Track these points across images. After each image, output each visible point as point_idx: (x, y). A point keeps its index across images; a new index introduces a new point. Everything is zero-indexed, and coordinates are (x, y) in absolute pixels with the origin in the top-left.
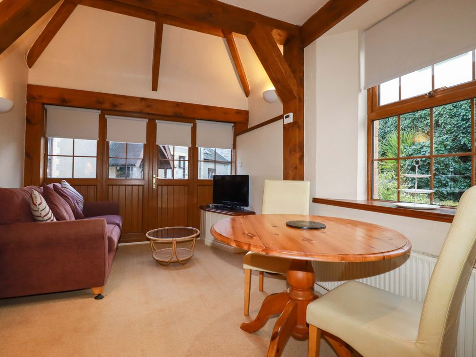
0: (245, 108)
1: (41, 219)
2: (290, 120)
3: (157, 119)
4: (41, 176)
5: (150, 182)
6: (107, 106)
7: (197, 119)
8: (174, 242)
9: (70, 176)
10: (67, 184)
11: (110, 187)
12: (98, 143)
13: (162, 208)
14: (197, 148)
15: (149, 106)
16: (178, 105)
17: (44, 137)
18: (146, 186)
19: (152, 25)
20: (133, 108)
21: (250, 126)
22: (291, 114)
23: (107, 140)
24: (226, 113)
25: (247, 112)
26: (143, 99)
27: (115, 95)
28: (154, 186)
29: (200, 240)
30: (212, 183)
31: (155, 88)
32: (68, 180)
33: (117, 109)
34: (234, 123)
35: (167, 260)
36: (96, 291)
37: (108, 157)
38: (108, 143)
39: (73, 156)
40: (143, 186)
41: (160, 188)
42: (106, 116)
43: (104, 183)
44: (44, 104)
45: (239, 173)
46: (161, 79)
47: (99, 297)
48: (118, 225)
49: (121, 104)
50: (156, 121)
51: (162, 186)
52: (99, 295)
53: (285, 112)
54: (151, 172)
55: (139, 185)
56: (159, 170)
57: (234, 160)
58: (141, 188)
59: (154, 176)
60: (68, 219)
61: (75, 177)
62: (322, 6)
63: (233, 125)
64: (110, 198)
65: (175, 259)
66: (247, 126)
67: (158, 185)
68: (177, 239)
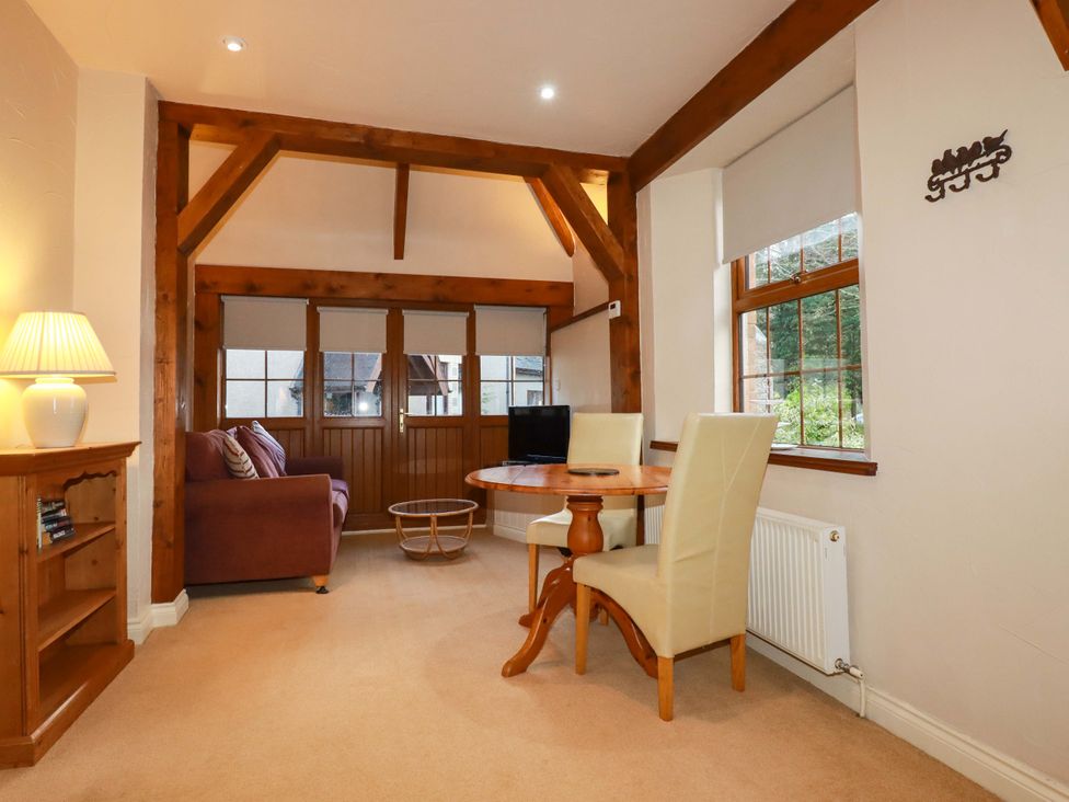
0: (568, 279)
1: (242, 475)
2: (617, 312)
3: (405, 309)
4: (218, 416)
5: (395, 423)
6: (320, 292)
7: (477, 304)
8: (434, 520)
9: (261, 415)
10: (260, 428)
11: (326, 432)
12: (306, 354)
13: (416, 475)
14: (478, 358)
15: (390, 288)
16: (440, 281)
17: (221, 349)
18: (387, 430)
19: (390, 174)
20: (362, 293)
21: (576, 313)
22: (618, 303)
23: (320, 350)
24: (529, 291)
25: (570, 286)
26: (378, 276)
27: (332, 272)
28: (402, 428)
29: (486, 529)
30: (507, 422)
31: (399, 254)
32: (260, 421)
33: (336, 295)
34: (547, 307)
35: (422, 551)
36: (318, 581)
37: (323, 380)
38: (322, 354)
39: (266, 380)
40: (382, 429)
41: (412, 431)
42: (319, 308)
43: (317, 427)
44: (220, 295)
45: (556, 403)
46: (410, 239)
47: (322, 590)
48: (344, 493)
49: (342, 287)
50: (404, 311)
51: (416, 428)
52: (323, 587)
53: (612, 299)
54: (395, 404)
55: (374, 428)
56: (410, 397)
57: (548, 378)
58: (378, 432)
59: (402, 411)
60: (272, 477)
61: (269, 416)
62: (651, 135)
63: (544, 310)
64: (326, 451)
65: (435, 549)
66: (572, 310)
67: (408, 428)
68: (438, 514)
